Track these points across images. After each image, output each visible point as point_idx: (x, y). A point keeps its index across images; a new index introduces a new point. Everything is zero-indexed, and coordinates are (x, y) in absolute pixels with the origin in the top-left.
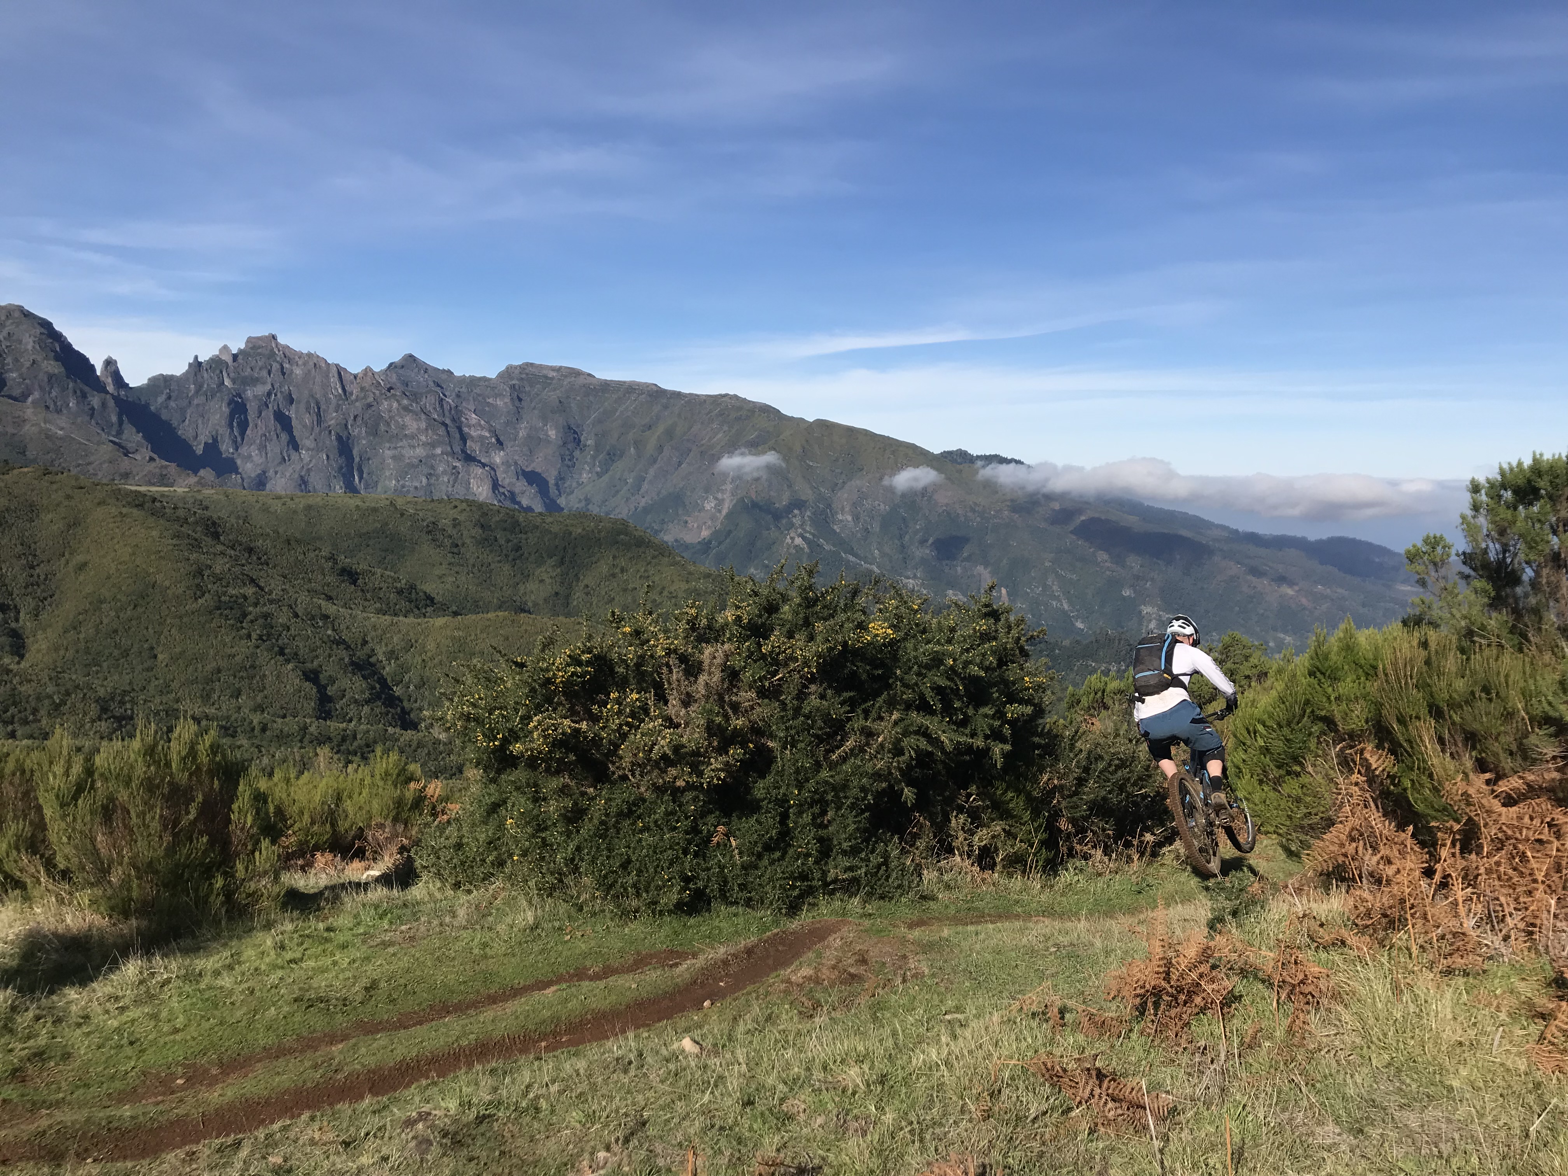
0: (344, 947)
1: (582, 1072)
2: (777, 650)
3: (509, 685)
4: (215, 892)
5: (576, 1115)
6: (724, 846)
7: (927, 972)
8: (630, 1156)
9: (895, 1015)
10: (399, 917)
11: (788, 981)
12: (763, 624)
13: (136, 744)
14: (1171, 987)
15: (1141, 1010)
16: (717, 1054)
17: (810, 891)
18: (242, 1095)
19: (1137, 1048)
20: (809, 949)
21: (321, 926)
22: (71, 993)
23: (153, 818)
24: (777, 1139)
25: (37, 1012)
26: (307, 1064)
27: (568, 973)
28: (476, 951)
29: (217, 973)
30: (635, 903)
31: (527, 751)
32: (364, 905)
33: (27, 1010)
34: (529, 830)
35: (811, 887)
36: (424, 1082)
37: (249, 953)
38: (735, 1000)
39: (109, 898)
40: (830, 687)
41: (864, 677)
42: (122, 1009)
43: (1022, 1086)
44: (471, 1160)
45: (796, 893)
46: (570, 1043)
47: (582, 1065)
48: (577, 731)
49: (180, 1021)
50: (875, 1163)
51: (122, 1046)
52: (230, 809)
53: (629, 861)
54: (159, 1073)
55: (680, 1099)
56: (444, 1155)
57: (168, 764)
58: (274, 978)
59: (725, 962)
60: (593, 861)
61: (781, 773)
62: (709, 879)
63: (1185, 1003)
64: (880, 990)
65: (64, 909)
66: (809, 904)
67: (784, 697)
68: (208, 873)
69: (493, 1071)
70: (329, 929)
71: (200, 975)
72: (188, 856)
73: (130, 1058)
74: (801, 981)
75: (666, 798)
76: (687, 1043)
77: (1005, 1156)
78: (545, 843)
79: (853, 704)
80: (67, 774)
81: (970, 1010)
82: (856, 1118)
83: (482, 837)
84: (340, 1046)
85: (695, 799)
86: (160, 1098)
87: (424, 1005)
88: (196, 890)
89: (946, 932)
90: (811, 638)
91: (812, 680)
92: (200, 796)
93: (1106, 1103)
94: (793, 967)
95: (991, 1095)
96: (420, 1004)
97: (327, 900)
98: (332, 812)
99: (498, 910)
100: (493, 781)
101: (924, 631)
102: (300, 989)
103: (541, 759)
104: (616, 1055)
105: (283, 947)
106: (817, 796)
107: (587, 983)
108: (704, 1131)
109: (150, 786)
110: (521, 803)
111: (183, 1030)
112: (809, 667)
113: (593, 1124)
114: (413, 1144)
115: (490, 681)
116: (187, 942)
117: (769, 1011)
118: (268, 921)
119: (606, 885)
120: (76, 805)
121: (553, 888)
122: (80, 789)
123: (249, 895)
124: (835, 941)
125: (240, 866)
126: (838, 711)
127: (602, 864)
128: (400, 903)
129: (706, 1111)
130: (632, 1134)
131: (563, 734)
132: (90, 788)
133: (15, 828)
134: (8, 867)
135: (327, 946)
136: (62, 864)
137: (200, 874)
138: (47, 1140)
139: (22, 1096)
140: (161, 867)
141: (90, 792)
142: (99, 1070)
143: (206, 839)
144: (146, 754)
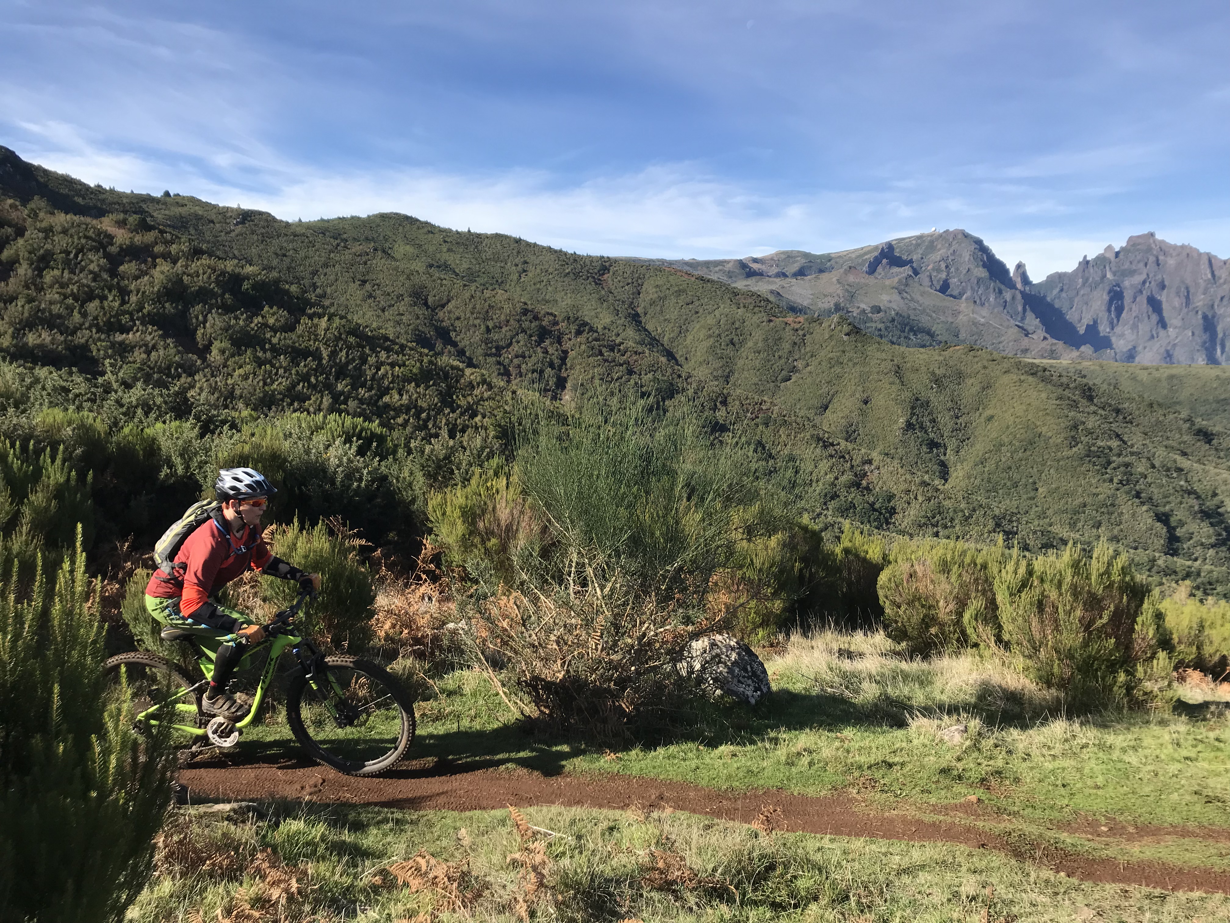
4: (1118, 684)
13: (1066, 557)
18: (1159, 858)
21: (1212, 735)
22: (1014, 734)
26: (1214, 851)
29: (1124, 750)
33: (989, 738)
37: (1148, 741)
39: (1038, 670)
42: (1054, 757)
49: (1100, 781)
51: (1057, 786)
52: (1134, 621)
54: (1087, 816)
57: (1088, 578)
58: (1174, 768)
65: (1006, 671)
68: (1113, 667)
70: (1217, 740)
71: (1111, 747)
72: (1098, 651)
73: (1064, 797)
80: (1015, 573)
86: (1090, 836)
88: (1103, 679)
92: (1112, 606)
97: (1212, 713)
98: (1197, 637)
102: (1199, 785)
105: (1178, 744)
109: (1075, 592)
111: (1103, 788)
116: (1098, 718)
118: (1162, 719)
120: (1020, 597)
122: (1023, 586)
123: (1145, 694)
125: (1140, 669)
132: (1031, 586)
133: (976, 604)
134: (970, 631)
135: (1219, 754)
136: (1006, 637)
137: (1107, 667)
138: (1012, 840)
139: (990, 800)
140: (1077, 655)
141: (1030, 588)
142: (1042, 798)
143: (1113, 640)
144: (1072, 566)
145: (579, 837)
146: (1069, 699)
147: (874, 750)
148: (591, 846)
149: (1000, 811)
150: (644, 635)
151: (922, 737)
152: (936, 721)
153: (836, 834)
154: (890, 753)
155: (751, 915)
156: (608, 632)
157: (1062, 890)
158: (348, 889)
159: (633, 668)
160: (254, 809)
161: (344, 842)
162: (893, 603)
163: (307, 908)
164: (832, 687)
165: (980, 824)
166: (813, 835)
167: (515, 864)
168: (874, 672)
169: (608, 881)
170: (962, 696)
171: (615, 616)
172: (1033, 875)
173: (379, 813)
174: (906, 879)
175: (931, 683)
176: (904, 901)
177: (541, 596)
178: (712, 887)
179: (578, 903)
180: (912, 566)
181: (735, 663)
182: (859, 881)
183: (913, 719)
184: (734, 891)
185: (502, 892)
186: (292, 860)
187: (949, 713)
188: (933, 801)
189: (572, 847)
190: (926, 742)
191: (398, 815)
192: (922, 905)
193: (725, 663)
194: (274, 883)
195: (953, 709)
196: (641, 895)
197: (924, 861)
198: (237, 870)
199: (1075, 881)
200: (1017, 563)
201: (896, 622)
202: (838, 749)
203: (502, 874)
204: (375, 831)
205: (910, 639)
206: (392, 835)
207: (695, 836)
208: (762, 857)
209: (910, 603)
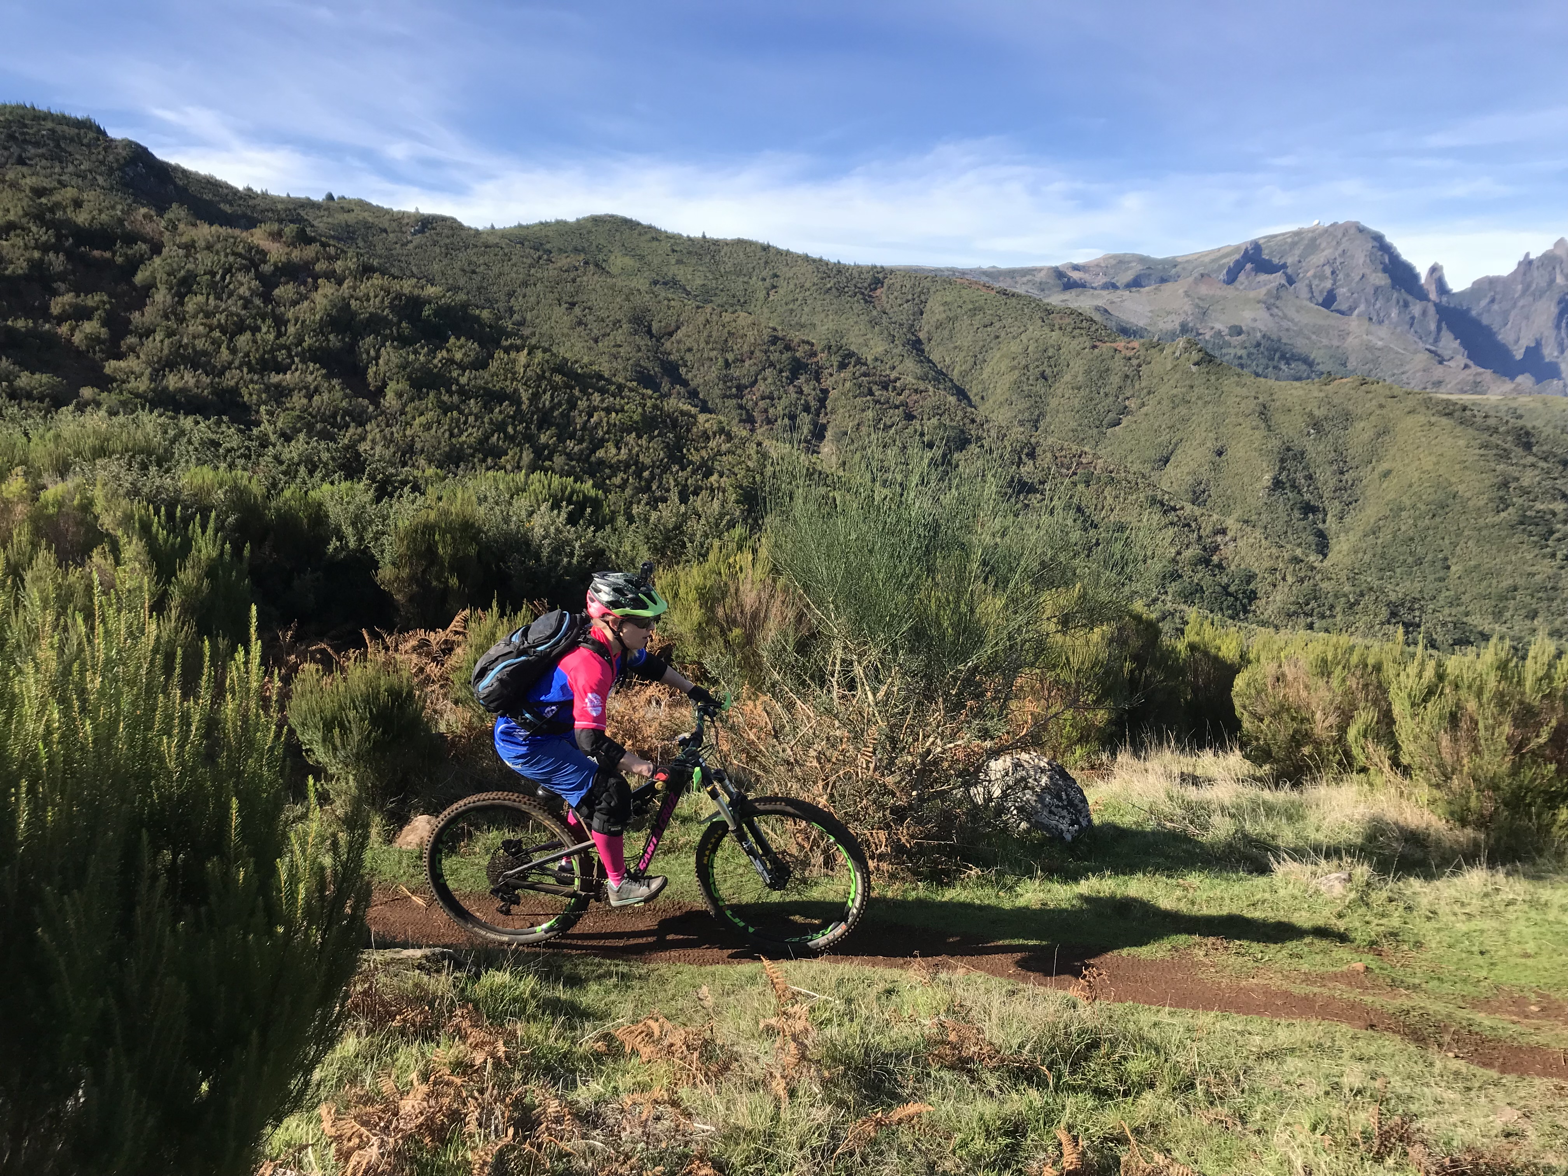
4: (1559, 824)
13: (1490, 656)
22: (1415, 884)
23: (1501, 734)
25: (1390, 894)
33: (1381, 890)
39: (1450, 803)
42: (1470, 916)
49: (1531, 947)
51: (1472, 953)
54: (1511, 992)
57: (1521, 683)
65: (1404, 803)
68: (1552, 801)
71: (1546, 904)
72: (1533, 780)
73: (1482, 967)
80: (1420, 676)
86: (1515, 1018)
88: (1539, 815)
92: (1553, 721)
109: (1500, 701)
111: (1533, 957)
116: (1529, 867)
120: (1426, 707)
122: (1430, 693)
132: (1441, 693)
133: (1365, 717)
134: (1356, 751)
136: (1405, 760)
137: (1545, 801)
138: (1411, 1020)
139: (1381, 969)
140: (1503, 785)
141: (1440, 696)
142: (1452, 968)
143: (1553, 767)
144: (1498, 668)
145: (849, 1001)
146: (1492, 841)
147: (1228, 901)
148: (864, 1012)
149: (1394, 984)
150: (929, 752)
151: (1291, 886)
152: (1309, 866)
153: (1177, 1006)
154: (1248, 906)
155: (1068, 1103)
156: (883, 748)
157: (1477, 1085)
158: (565, 1055)
159: (914, 793)
160: (451, 957)
161: (559, 999)
162: (1254, 715)
163: (517, 1076)
164: (1172, 821)
165: (1369, 999)
166: (1147, 1007)
167: (770, 1031)
168: (1227, 803)
169: (887, 1056)
170: (1344, 836)
171: (892, 728)
172: (1438, 1065)
173: (600, 965)
174: (1269, 1065)
175: (1303, 818)
176: (1267, 1092)
177: (798, 701)
178: (1018, 1068)
179: (849, 1082)
180: (1280, 666)
181: (1046, 789)
182: (1208, 1065)
183: (1279, 863)
184: (1047, 1072)
185: (754, 1065)
186: (497, 1018)
187: (1327, 856)
188: (1305, 968)
189: (841, 1013)
190: (1296, 892)
191: (623, 968)
192: (1291, 1098)
193: (1032, 789)
194: (476, 1045)
195: (1332, 852)
196: (929, 1075)
197: (1293, 1044)
198: (432, 1028)
199: (1494, 1074)
200: (1423, 664)
201: (1257, 739)
202: (1179, 900)
203: (754, 1043)
204: (595, 987)
205: (1277, 761)
206: (616, 992)
207: (996, 1004)
208: (1082, 1032)
209: (1276, 715)
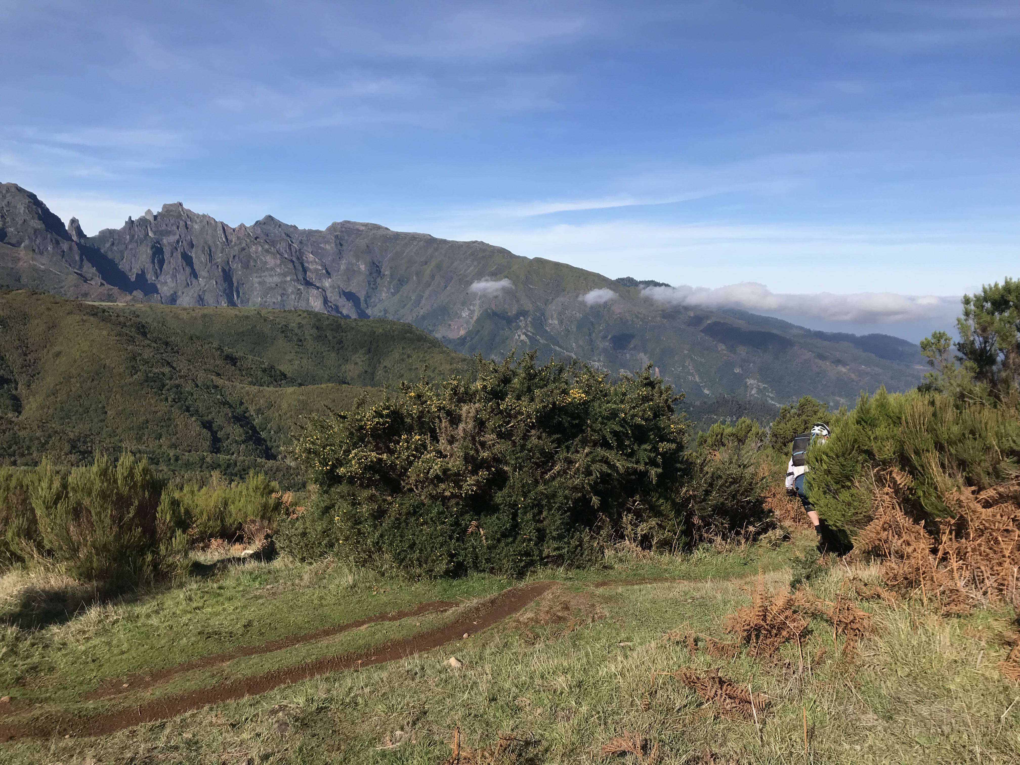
0: (230, 599)
1: (385, 679)
2: (510, 408)
3: (336, 430)
4: (147, 564)
5: (380, 708)
6: (476, 534)
7: (608, 615)
8: (416, 733)
9: (587, 643)
10: (266, 580)
11: (518, 621)
12: (501, 391)
13: (95, 468)
14: (767, 625)
15: (748, 639)
16: (472, 668)
17: (532, 563)
18: (165, 694)
19: (745, 664)
20: (531, 600)
21: (215, 585)
22: (55, 629)
23: (106, 516)
24: (511, 722)
25: (32, 641)
26: (208, 674)
27: (375, 616)
28: (316, 602)
29: (148, 616)
30: (418, 571)
31: (348, 472)
32: (243, 573)
33: (26, 640)
34: (350, 524)
35: (532, 560)
36: (283, 686)
37: (169, 603)
38: (483, 633)
39: (79, 568)
40: (544, 431)
41: (566, 425)
42: (88, 639)
43: (670, 689)
44: (313, 736)
45: (523, 564)
46: (376, 661)
47: (385, 675)
48: (380, 460)
49: (125, 647)
50: (575, 738)
51: (88, 663)
52: (156, 511)
53: (414, 544)
54: (111, 680)
55: (449, 697)
56: (296, 733)
57: (115, 481)
58: (185, 619)
59: (477, 609)
60: (391, 544)
61: (512, 487)
62: (466, 555)
63: (776, 635)
64: (577, 627)
65: (49, 575)
66: (531, 571)
67: (514, 438)
68: (142, 551)
69: (327, 679)
70: (220, 588)
71: (138, 617)
72: (129, 541)
73: (93, 670)
74: (526, 621)
75: (438, 503)
76: (453, 661)
77: (660, 734)
78: (360, 533)
79: (559, 442)
80: (50, 488)
81: (637, 639)
82: (563, 709)
83: (319, 528)
84: (228, 663)
85: (457, 504)
86: (112, 696)
87: (282, 637)
88: (135, 563)
89: (620, 590)
90: (532, 400)
91: (533, 427)
92: (137, 502)
93: (725, 700)
94: (521, 612)
95: (651, 694)
96: (279, 636)
97: (218, 569)
98: (221, 513)
99: (329, 575)
100: (326, 492)
101: (606, 395)
102: (202, 626)
103: (358, 478)
104: (407, 669)
105: (190, 599)
106: (536, 502)
107: (388, 622)
108: (464, 718)
109: (104, 495)
110: (344, 507)
111: (127, 652)
112: (531, 419)
113: (392, 713)
114: (276, 725)
115: (324, 428)
116: (129, 596)
117: (506, 640)
118: (181, 583)
119: (400, 559)
120: (56, 508)
121: (365, 561)
122: (58, 498)
123: (169, 566)
124: (548, 595)
125: (162, 547)
126: (549, 447)
127: (397, 546)
128: (266, 571)
129: (465, 705)
130: (418, 719)
131: (371, 461)
132: (66, 496)
133: (17, 522)
134: (14, 547)
135: (219, 598)
136: (48, 546)
137: (137, 552)
138: (39, 723)
139: (23, 695)
140: (111, 548)
141: (65, 499)
142: (73, 678)
143: (140, 529)
144: (101, 475)
149: (31, 702)
157: (78, 751)
165: (11, 719)
170: (7, 608)
172: (53, 748)
199: (93, 739)
